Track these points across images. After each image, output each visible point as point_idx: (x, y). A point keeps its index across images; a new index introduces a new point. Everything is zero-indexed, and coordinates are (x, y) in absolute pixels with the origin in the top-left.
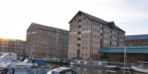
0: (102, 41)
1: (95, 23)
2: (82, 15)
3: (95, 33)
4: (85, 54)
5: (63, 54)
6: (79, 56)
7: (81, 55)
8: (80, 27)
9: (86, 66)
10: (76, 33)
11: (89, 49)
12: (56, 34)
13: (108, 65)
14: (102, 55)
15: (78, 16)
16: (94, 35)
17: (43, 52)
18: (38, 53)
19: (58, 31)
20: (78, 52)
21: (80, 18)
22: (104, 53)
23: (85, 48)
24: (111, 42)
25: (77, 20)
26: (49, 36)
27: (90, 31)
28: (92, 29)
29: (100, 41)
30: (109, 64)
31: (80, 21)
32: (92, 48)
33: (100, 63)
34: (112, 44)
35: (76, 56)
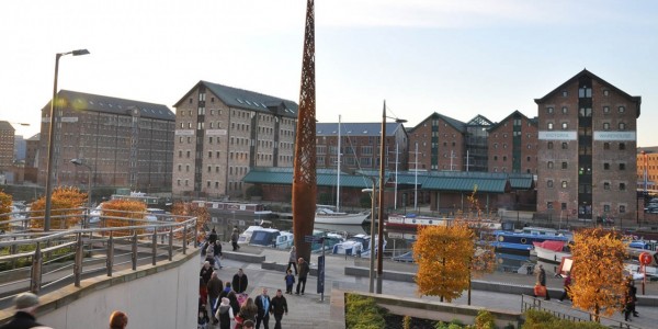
0: (253, 150)
1: (237, 111)
2: (207, 91)
3: (236, 135)
4: (213, 184)
5: (150, 175)
6: (199, 189)
7: (204, 185)
8: (201, 118)
9: (215, 213)
10: (193, 132)
11: (223, 172)
12: (131, 121)
13: (258, 210)
14: (251, 188)
15: (197, 92)
16: (235, 141)
17: (96, 174)
18: (83, 178)
19: (136, 112)
20: (198, 178)
21: (203, 97)
22: (255, 183)
23: (213, 170)
24: (276, 151)
25: (195, 103)
26: (112, 126)
27: (225, 132)
28: (231, 127)
29: (248, 152)
30: (258, 208)
31: (202, 104)
32: (229, 170)
33: (243, 207)
34: (279, 155)
35: (191, 187)
